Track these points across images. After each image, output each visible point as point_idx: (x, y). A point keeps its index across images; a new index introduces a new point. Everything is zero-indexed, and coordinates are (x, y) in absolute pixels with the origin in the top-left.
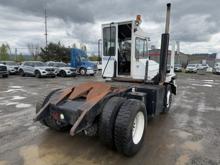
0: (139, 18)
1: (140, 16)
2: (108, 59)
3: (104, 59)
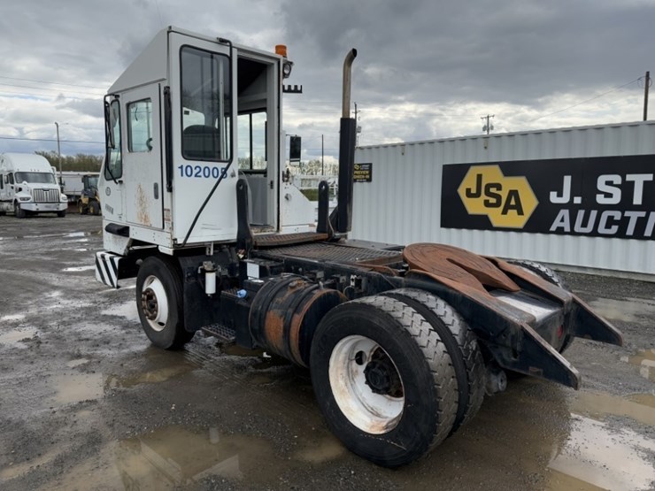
2: (201, 174)
3: (185, 171)
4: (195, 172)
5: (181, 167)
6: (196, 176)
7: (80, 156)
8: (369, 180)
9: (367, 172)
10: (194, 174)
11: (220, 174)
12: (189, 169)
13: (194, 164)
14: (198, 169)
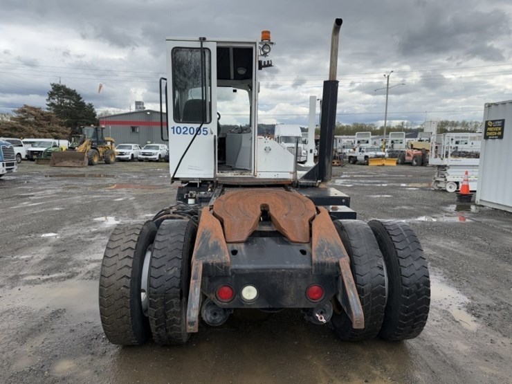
0: (266, 35)
1: (269, 32)
2: (188, 132)
3: (175, 130)
4: (183, 131)
5: (173, 128)
6: (184, 133)
7: (354, 124)
8: (501, 137)
9: (500, 129)
10: (182, 132)
11: (195, 133)
12: (179, 129)
13: (182, 125)
14: (185, 129)
